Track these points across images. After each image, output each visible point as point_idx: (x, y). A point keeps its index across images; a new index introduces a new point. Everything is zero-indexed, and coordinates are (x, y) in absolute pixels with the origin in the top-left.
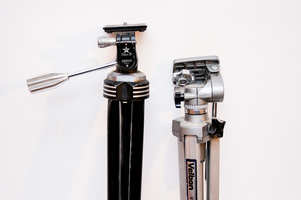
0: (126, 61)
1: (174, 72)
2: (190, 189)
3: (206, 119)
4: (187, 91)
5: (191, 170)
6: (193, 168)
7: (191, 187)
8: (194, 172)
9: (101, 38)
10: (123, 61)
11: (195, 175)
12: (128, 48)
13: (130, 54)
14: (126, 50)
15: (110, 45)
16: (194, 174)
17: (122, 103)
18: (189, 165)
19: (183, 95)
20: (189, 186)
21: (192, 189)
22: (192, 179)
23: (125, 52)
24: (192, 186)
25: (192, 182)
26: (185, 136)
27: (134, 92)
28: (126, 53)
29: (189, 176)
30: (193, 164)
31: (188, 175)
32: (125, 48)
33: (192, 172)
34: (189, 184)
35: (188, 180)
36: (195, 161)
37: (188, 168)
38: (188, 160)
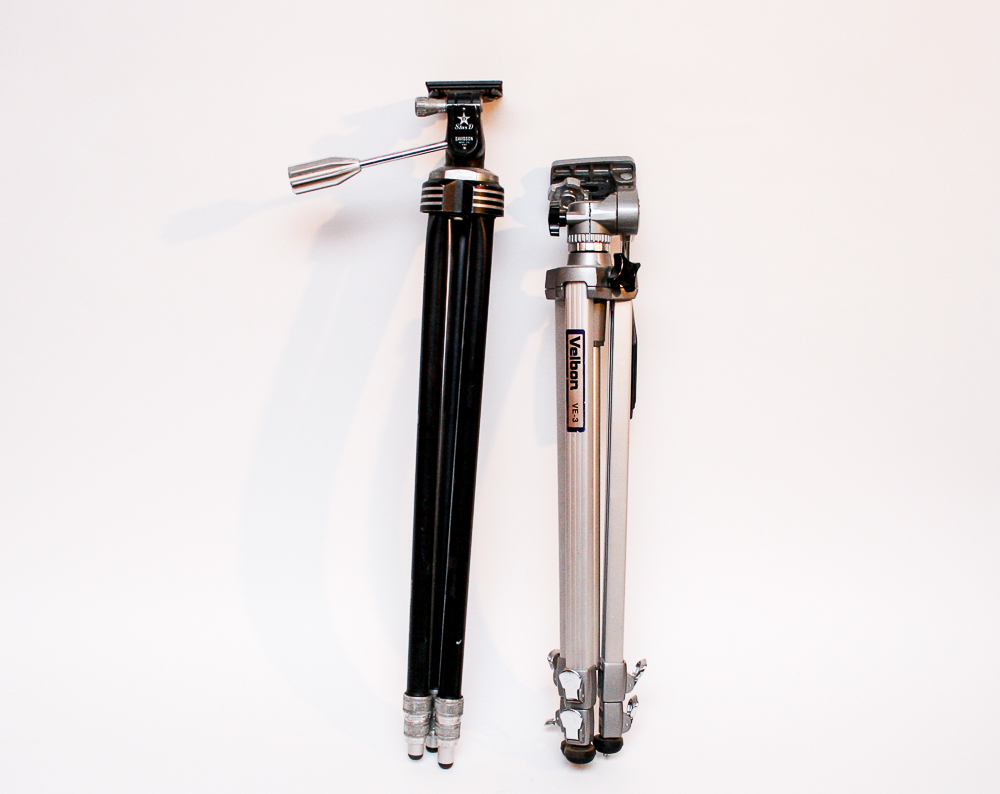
0: (464, 138)
1: (552, 183)
2: (572, 388)
3: (605, 260)
4: (573, 209)
5: (574, 351)
6: (579, 346)
7: (574, 385)
8: (580, 353)
9: (420, 99)
10: (457, 139)
11: (581, 360)
12: (467, 115)
13: (471, 127)
14: (464, 119)
15: (436, 112)
16: (579, 358)
17: (453, 221)
18: (572, 342)
19: (565, 215)
20: (572, 382)
21: (576, 387)
22: (576, 368)
23: (462, 122)
24: (576, 382)
25: (576, 373)
26: (565, 284)
27: (475, 197)
28: (464, 125)
29: (572, 363)
30: (579, 338)
31: (570, 361)
32: (461, 115)
33: (576, 354)
34: (570, 379)
35: (570, 370)
36: (582, 332)
37: (571, 346)
38: (570, 332)
